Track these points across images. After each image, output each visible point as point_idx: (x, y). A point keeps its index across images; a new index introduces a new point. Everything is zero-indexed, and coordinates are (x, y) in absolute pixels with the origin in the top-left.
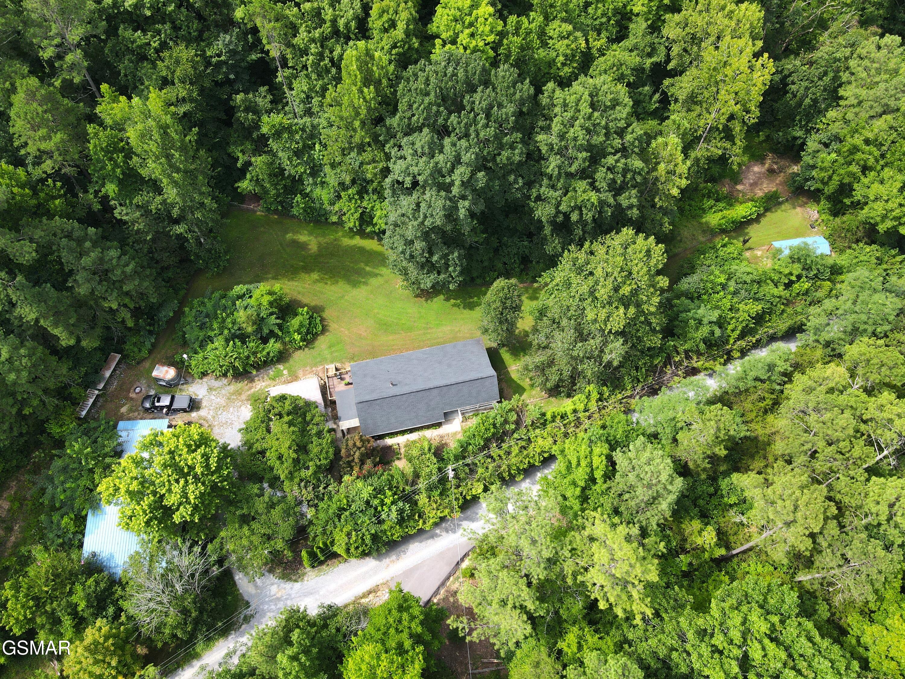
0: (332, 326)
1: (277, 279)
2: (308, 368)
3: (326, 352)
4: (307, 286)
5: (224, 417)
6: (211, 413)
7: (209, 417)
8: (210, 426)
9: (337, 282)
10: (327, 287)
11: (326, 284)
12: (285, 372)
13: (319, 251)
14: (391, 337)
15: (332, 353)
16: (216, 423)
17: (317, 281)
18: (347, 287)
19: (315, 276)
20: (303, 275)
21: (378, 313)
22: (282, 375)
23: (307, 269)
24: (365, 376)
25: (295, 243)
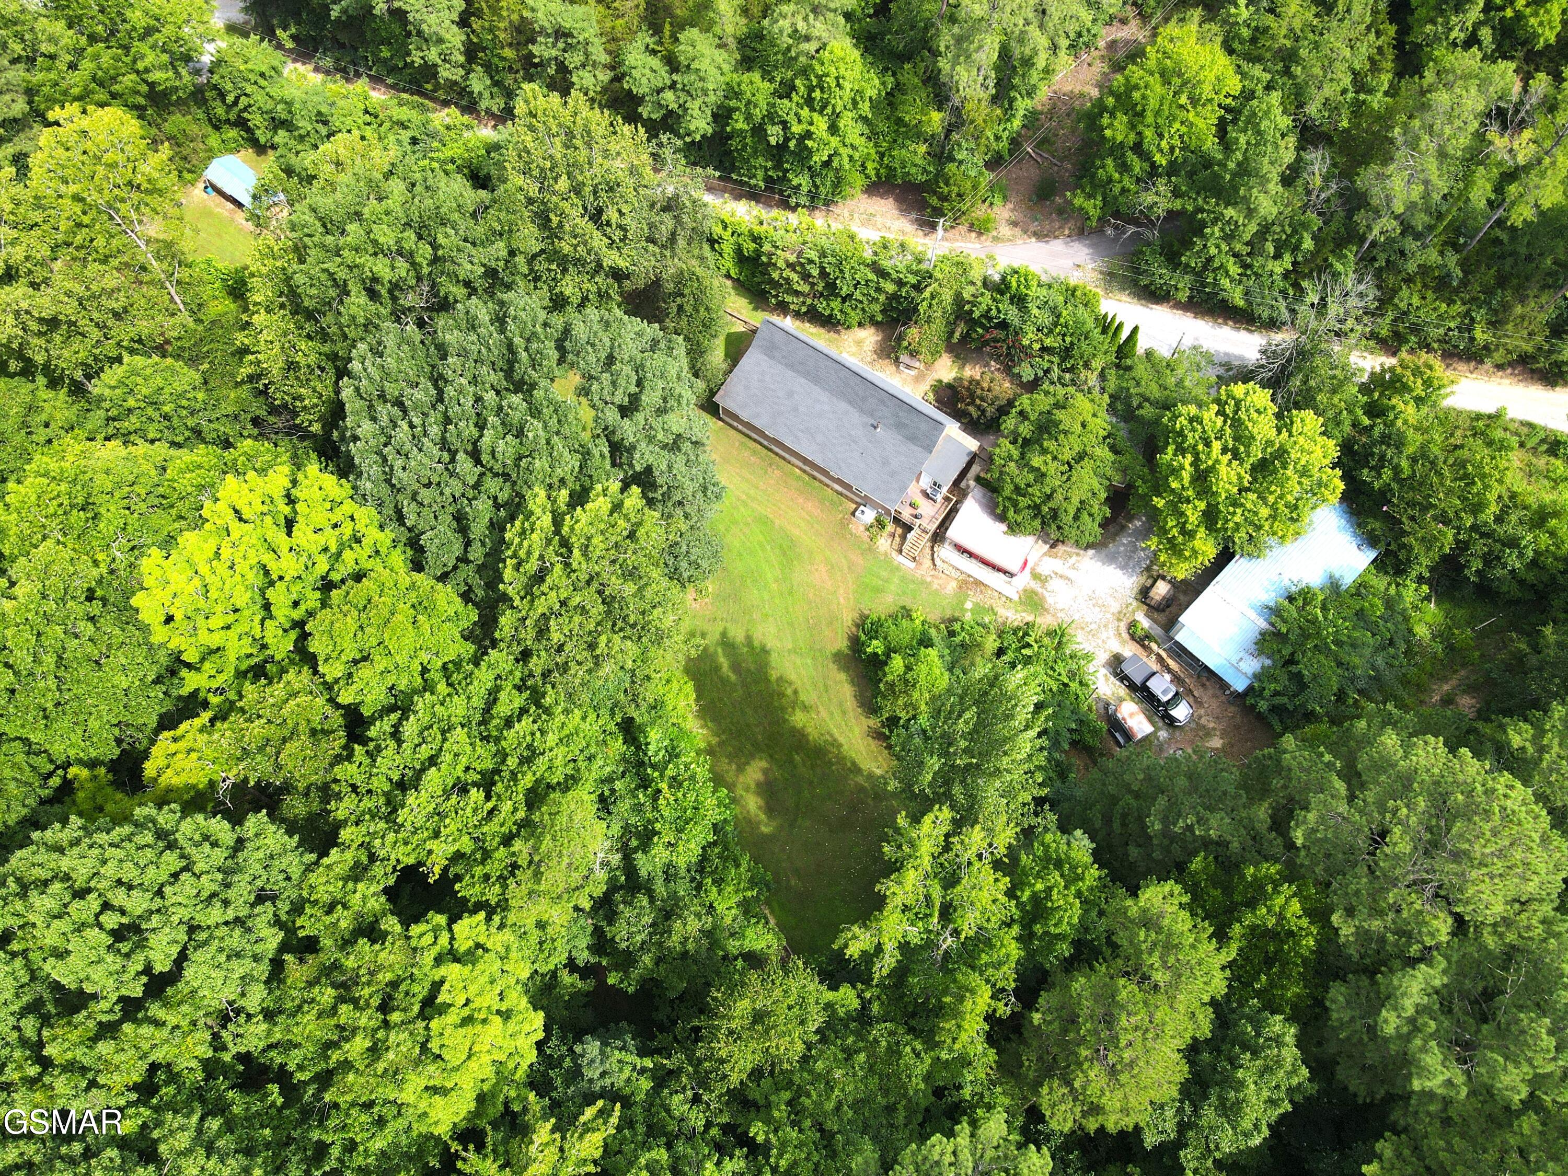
0: (848, 618)
1: (854, 763)
2: (935, 586)
3: (892, 587)
4: (824, 714)
5: (1091, 615)
6: (1104, 635)
7: (1111, 632)
8: (1119, 620)
9: (780, 679)
10: (798, 684)
11: (796, 692)
12: (969, 605)
13: (752, 756)
14: (796, 532)
15: (887, 581)
16: (1109, 616)
17: (805, 708)
18: (774, 659)
19: (798, 719)
20: (813, 734)
21: (776, 581)
22: (976, 604)
23: (799, 739)
24: (893, 474)
25: (770, 809)
